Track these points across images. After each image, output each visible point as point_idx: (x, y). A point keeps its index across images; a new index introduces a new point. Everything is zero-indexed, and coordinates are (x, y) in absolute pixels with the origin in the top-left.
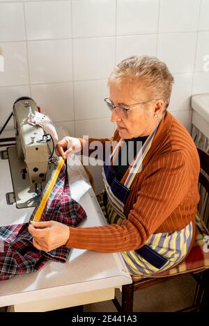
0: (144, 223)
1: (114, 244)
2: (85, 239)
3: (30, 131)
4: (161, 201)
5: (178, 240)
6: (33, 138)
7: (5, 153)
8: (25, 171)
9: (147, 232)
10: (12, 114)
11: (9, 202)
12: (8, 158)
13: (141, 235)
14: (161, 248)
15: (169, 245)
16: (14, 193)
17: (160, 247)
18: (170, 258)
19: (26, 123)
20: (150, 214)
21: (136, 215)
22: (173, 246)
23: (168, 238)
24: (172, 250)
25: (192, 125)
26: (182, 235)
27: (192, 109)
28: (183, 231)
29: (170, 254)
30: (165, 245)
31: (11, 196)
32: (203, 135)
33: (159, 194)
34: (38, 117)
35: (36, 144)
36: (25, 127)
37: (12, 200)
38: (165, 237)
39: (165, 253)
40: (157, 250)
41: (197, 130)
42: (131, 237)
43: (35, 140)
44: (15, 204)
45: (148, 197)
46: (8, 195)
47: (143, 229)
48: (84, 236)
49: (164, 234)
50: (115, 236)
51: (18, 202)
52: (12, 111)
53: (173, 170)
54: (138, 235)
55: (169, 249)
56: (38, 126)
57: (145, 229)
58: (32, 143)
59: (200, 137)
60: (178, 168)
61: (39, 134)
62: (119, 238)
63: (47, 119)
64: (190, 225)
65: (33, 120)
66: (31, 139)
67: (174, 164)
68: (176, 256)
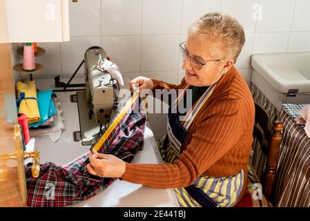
0: (194, 162)
1: (166, 179)
2: (139, 173)
3: (98, 75)
4: (213, 143)
5: (229, 187)
6: (101, 82)
7: (75, 97)
8: (91, 112)
9: (196, 171)
10: (83, 61)
11: (75, 140)
12: (77, 101)
13: (191, 173)
14: (213, 192)
15: (220, 191)
16: (80, 132)
17: (211, 191)
18: (220, 203)
19: (95, 68)
20: (201, 154)
21: (188, 155)
22: (224, 192)
23: (219, 184)
24: (223, 195)
25: (251, 83)
26: (233, 182)
27: (252, 68)
28: (234, 178)
29: (220, 199)
30: (216, 190)
31: (78, 135)
32: (261, 93)
33: (211, 137)
34: (107, 65)
35: (103, 87)
36: (94, 72)
37: (78, 137)
38: (217, 182)
39: (216, 198)
40: (208, 194)
41: (256, 87)
42: (181, 174)
43: (103, 84)
44: (80, 141)
45: (200, 139)
46: (75, 134)
47: (193, 168)
48: (139, 170)
49: (216, 180)
50: (167, 172)
51: (84, 140)
52: (83, 58)
53: (227, 116)
54: (188, 172)
55: (220, 194)
56: (106, 72)
57: (195, 167)
58: (100, 86)
59: (258, 95)
60: (232, 115)
61: (107, 79)
62: (170, 174)
63: (114, 66)
64: (241, 175)
65: (102, 67)
66: (99, 82)
67: (228, 111)
68: (226, 201)
